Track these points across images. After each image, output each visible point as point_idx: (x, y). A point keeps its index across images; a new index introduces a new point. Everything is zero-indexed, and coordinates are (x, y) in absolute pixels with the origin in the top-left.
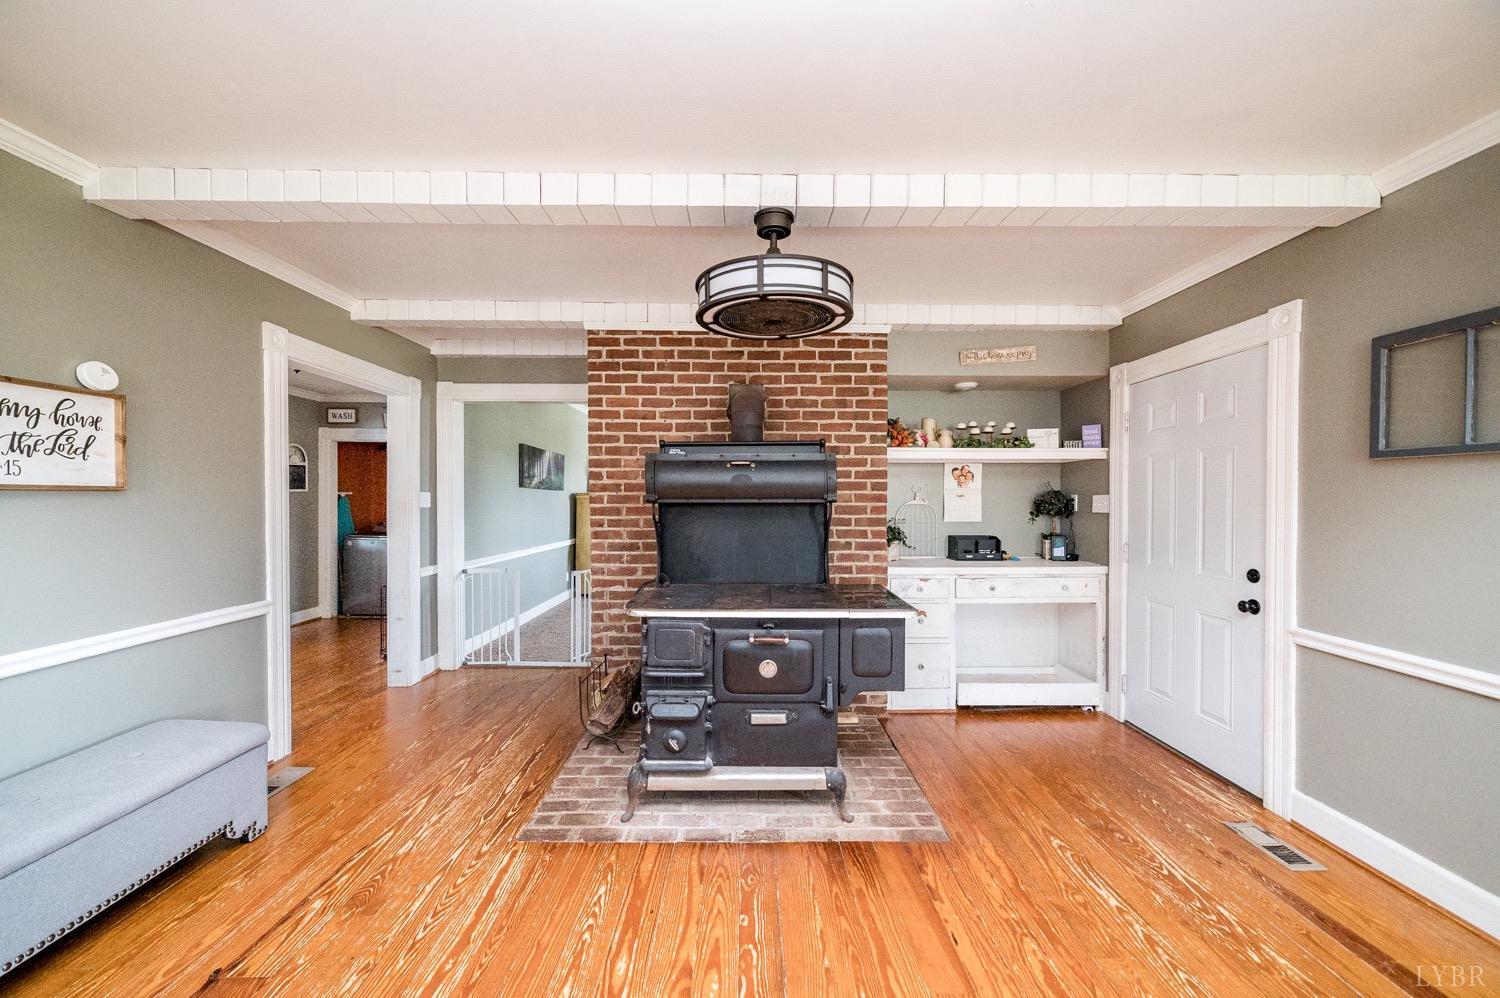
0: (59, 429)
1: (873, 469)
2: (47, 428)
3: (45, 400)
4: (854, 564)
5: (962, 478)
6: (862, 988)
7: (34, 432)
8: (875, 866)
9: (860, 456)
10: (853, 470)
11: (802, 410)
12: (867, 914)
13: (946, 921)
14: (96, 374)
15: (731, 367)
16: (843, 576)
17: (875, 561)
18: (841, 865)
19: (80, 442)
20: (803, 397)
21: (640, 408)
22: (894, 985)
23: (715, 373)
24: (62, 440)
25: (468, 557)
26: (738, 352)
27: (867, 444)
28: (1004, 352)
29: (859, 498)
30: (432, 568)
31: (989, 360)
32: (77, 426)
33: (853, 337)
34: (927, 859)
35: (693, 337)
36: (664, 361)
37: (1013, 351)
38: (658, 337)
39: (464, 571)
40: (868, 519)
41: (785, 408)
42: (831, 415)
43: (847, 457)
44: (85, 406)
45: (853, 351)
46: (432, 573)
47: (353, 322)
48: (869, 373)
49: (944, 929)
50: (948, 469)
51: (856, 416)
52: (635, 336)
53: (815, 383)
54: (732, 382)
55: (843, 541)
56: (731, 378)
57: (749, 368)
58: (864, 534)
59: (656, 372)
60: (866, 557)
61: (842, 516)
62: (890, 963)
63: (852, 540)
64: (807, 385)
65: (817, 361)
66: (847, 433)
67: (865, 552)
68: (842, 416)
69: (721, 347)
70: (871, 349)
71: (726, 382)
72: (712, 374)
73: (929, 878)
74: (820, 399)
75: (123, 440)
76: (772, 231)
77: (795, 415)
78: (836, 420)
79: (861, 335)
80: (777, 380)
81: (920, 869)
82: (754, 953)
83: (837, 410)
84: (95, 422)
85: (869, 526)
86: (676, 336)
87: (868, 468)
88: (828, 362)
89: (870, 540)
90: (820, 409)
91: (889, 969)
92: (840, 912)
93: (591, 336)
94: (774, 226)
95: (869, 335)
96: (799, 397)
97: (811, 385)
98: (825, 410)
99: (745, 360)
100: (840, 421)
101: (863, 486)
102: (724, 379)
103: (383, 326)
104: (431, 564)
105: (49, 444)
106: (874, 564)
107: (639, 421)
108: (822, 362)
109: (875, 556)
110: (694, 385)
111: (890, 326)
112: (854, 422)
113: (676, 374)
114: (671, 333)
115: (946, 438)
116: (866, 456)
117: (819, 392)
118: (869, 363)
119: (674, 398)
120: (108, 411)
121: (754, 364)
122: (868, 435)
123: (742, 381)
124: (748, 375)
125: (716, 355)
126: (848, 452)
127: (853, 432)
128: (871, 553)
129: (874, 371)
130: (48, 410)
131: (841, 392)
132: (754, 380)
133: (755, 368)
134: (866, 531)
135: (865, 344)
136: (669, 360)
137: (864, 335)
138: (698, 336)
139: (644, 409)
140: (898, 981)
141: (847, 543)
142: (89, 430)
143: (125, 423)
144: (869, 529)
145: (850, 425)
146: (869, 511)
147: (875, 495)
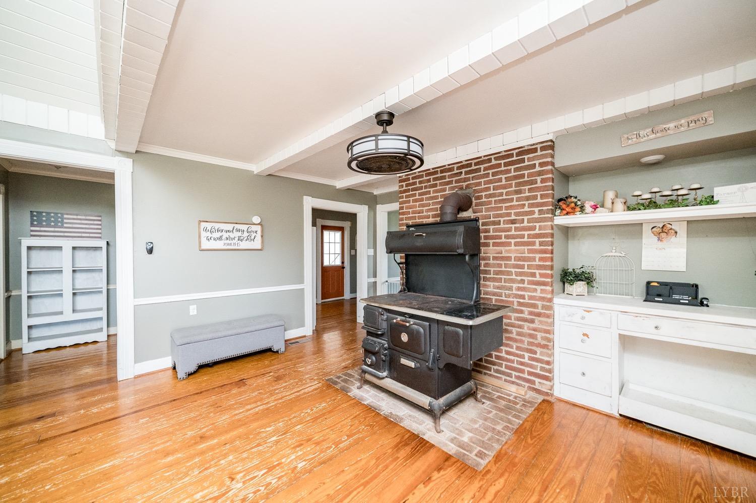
0: (248, 234)
1: (541, 232)
2: (246, 234)
3: (245, 227)
4: (526, 294)
5: (663, 235)
6: (343, 485)
7: (243, 235)
8: (419, 455)
9: (531, 224)
10: (526, 233)
11: (493, 199)
12: (386, 467)
13: (414, 494)
14: (256, 219)
15: (457, 182)
16: (519, 300)
17: (541, 293)
18: (406, 445)
19: (253, 238)
20: (494, 192)
21: (418, 209)
22: (355, 493)
23: (449, 186)
24: (249, 237)
25: (389, 276)
26: (460, 172)
27: (536, 215)
28: (672, 125)
29: (530, 251)
30: (374, 279)
31: (653, 136)
32: (252, 233)
33: (526, 148)
34: (449, 469)
35: (439, 169)
36: (426, 184)
37: (683, 121)
38: (424, 173)
39: (387, 281)
40: (537, 265)
41: (484, 200)
42: (512, 200)
43: (522, 225)
44: (254, 228)
45: (526, 157)
46: (374, 281)
47: (338, 189)
48: (538, 169)
49: (407, 495)
50: (646, 229)
51: (528, 198)
52: (415, 175)
53: (502, 182)
54: (457, 190)
55: (519, 278)
56: (456, 187)
57: (465, 180)
58: (534, 275)
59: (424, 190)
60: (535, 290)
61: (518, 263)
62: (365, 487)
63: (526, 279)
64: (496, 184)
65: (503, 168)
66: (522, 210)
67: (534, 287)
68: (518, 200)
69: (452, 172)
70: (539, 153)
71: (454, 190)
72: (447, 187)
73: (436, 475)
74: (504, 191)
75: (262, 236)
76: (384, 122)
77: (490, 203)
78: (515, 203)
79: (531, 145)
80: (479, 184)
81: (439, 469)
82: (332, 449)
83: (515, 197)
84: (256, 232)
85: (537, 269)
86: (432, 171)
87: (537, 231)
88: (509, 168)
89: (538, 278)
90: (504, 197)
91: (362, 487)
92: (378, 459)
93: (400, 179)
94: (385, 120)
95: (537, 144)
96: (492, 192)
97: (499, 184)
98: (508, 197)
99: (463, 176)
100: (517, 203)
101: (533, 244)
102: (453, 188)
103: (351, 188)
104: (374, 277)
105: (246, 238)
106: (541, 295)
107: (417, 215)
108: (506, 168)
109: (541, 290)
110: (439, 194)
111: (552, 134)
112: (527, 203)
113: (432, 190)
114: (429, 170)
115: (619, 205)
116: (535, 224)
117: (504, 187)
118: (537, 162)
119: (431, 202)
120: (259, 228)
121: (467, 177)
122: (536, 210)
123: (461, 188)
124: (464, 184)
125: (450, 176)
126: (523, 222)
127: (526, 209)
128: (539, 288)
129: (541, 167)
130: (245, 230)
131: (518, 185)
132: (468, 187)
133: (468, 179)
134: (535, 273)
135: (535, 150)
136: (429, 184)
137: (534, 144)
138: (440, 169)
139: (419, 209)
140: (357, 494)
141: (522, 280)
142: (255, 234)
143: (262, 231)
144: (537, 272)
145: (524, 205)
146: (537, 259)
147: (542, 249)
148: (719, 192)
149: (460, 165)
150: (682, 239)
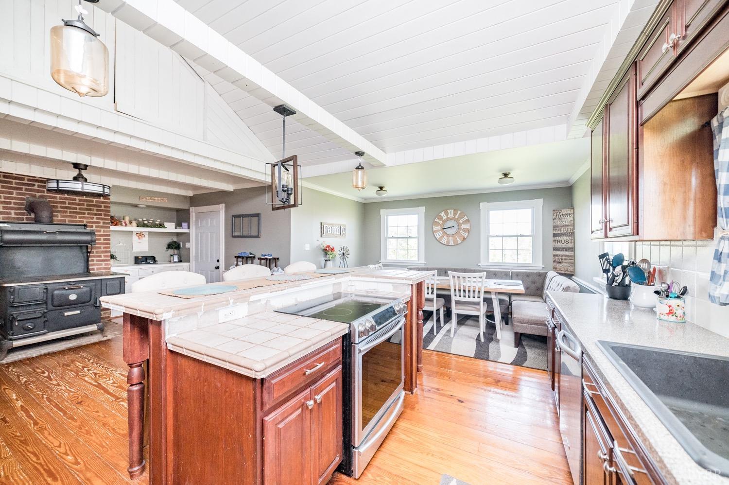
1: (106, 233)
4: (95, 267)
5: (140, 237)
9: (98, 229)
11: (68, 210)
15: (27, 190)
17: (106, 265)
20: (69, 206)
26: (32, 184)
27: (101, 224)
28: (156, 199)
31: (151, 200)
37: (159, 199)
40: (103, 251)
41: (59, 209)
42: (84, 213)
48: (102, 199)
50: (134, 234)
51: (96, 214)
54: (28, 196)
56: (26, 194)
57: (38, 191)
58: (100, 256)
60: (101, 264)
63: (95, 259)
64: (71, 201)
66: (92, 220)
68: (89, 214)
69: (21, 180)
71: (24, 196)
72: (14, 191)
74: (79, 207)
77: (65, 212)
78: (86, 215)
80: (55, 198)
83: (86, 212)
87: (102, 233)
89: (103, 258)
98: (80, 211)
99: (36, 188)
100: (88, 216)
101: (100, 239)
102: (22, 194)
112: (95, 217)
115: (134, 223)
116: (101, 229)
117: (78, 204)
122: (101, 221)
123: (34, 196)
124: (36, 194)
127: (95, 220)
128: (103, 263)
129: (104, 200)
132: (41, 197)
133: (42, 192)
144: (102, 254)
145: (93, 218)
146: (102, 248)
147: (105, 243)
148: (166, 224)
149: (34, 178)
150: (146, 238)
